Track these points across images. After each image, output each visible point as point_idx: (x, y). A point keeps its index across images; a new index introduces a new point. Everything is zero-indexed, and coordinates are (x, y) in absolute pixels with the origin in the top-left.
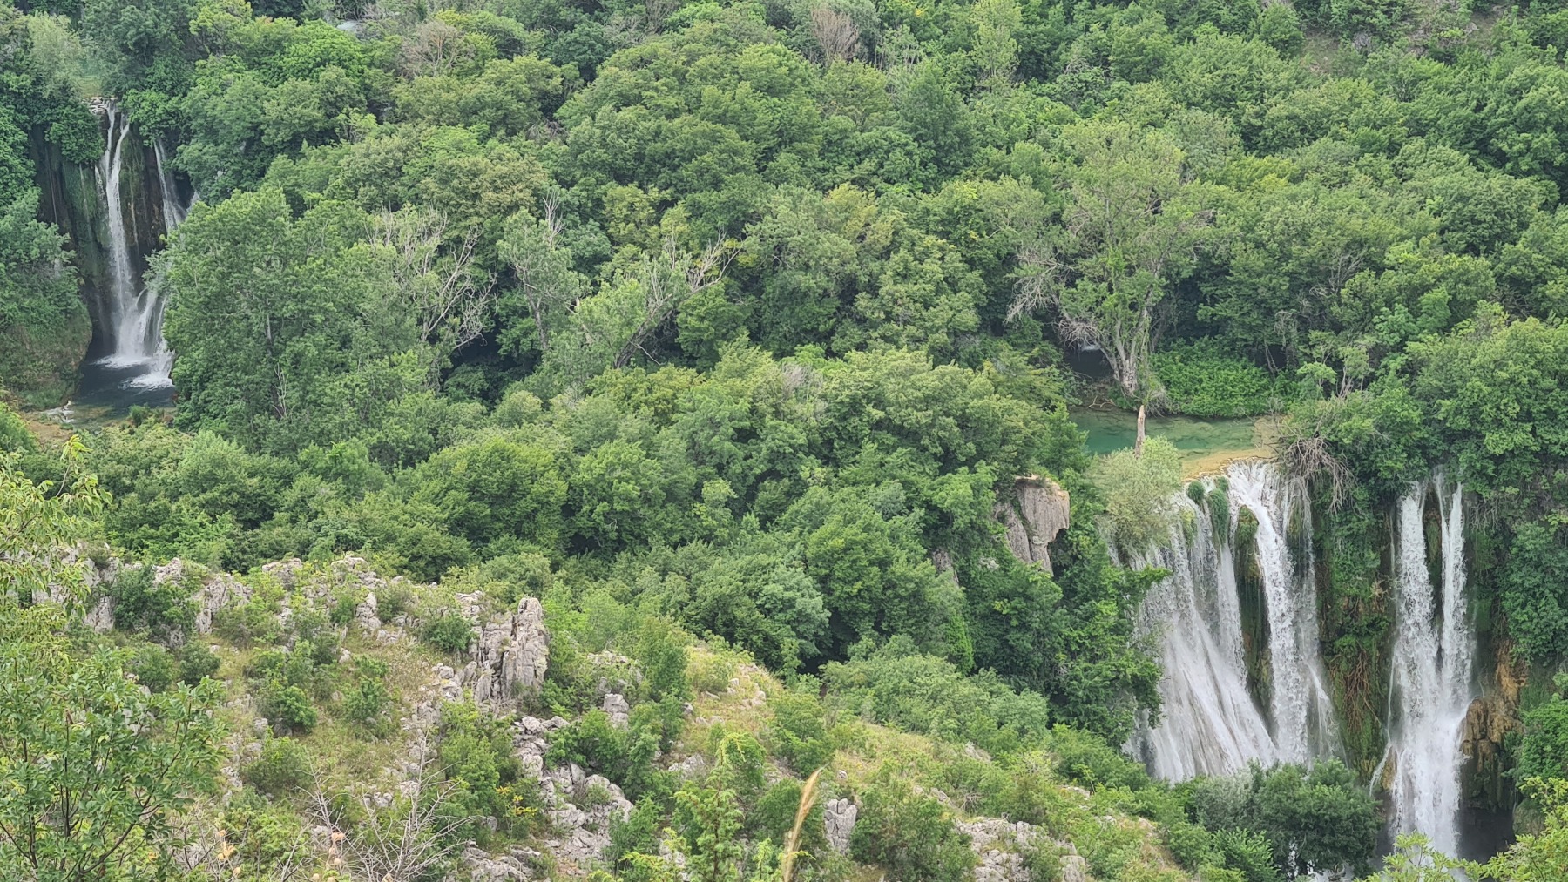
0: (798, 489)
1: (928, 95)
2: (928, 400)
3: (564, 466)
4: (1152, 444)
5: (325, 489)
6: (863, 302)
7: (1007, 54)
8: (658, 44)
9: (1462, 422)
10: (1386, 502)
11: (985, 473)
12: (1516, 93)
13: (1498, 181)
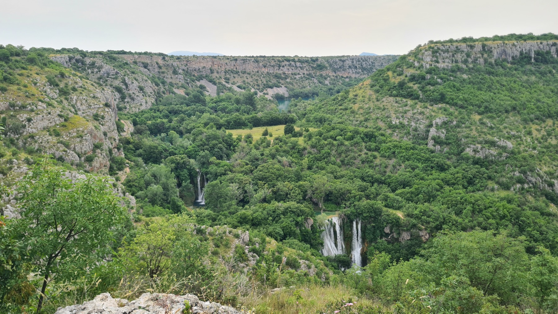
0: (280, 219)
1: (297, 171)
2: (296, 208)
3: (252, 215)
4: (323, 214)
5: (223, 217)
6: (289, 196)
7: (306, 167)
8: (265, 164)
10: (352, 222)
11: (303, 217)
12: (367, 173)
13: (365, 183)
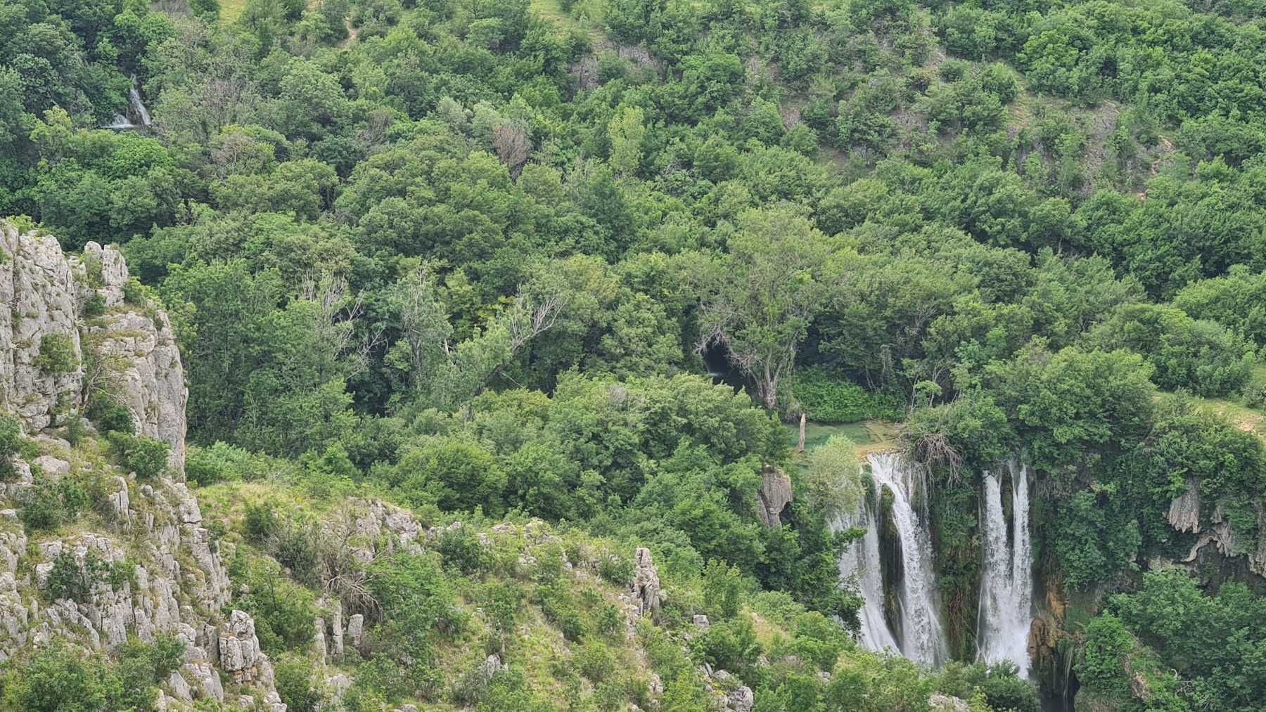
0: (639, 478)
3: (499, 462)
4: (836, 440)
6: (608, 341)
9: (1036, 421)
10: (980, 481)
12: (987, 189)
13: (996, 252)
